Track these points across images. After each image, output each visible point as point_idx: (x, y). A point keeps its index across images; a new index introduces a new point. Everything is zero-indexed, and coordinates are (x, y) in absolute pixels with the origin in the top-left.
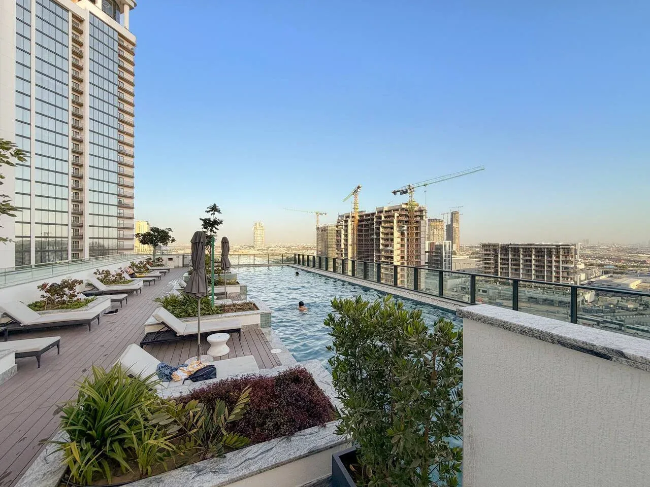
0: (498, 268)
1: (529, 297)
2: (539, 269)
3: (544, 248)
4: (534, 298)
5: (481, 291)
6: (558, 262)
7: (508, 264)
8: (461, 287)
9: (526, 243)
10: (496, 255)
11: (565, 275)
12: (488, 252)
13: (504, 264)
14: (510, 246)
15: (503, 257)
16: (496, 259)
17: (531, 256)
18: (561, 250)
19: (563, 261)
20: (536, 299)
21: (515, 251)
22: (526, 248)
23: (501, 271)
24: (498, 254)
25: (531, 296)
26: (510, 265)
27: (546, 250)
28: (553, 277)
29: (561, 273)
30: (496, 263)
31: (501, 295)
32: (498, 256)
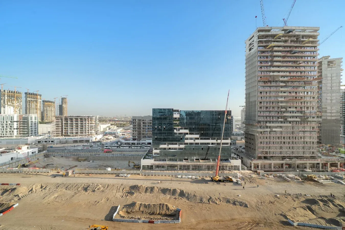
0: (63, 128)
1: (74, 141)
2: (81, 127)
3: (83, 118)
4: (76, 141)
5: (50, 142)
6: (88, 124)
7: (68, 126)
8: (38, 141)
9: (77, 116)
10: (62, 122)
11: (91, 129)
12: (58, 121)
13: (66, 126)
14: (69, 117)
15: (66, 123)
16: (62, 124)
17: (78, 122)
18: (89, 119)
19: (90, 123)
20: (77, 141)
21: (71, 120)
22: (76, 118)
23: (65, 130)
24: (63, 121)
25: (75, 140)
26: (69, 126)
27: (84, 119)
28: (87, 130)
29: (89, 128)
30: (62, 126)
31: (61, 142)
32: (63, 122)
